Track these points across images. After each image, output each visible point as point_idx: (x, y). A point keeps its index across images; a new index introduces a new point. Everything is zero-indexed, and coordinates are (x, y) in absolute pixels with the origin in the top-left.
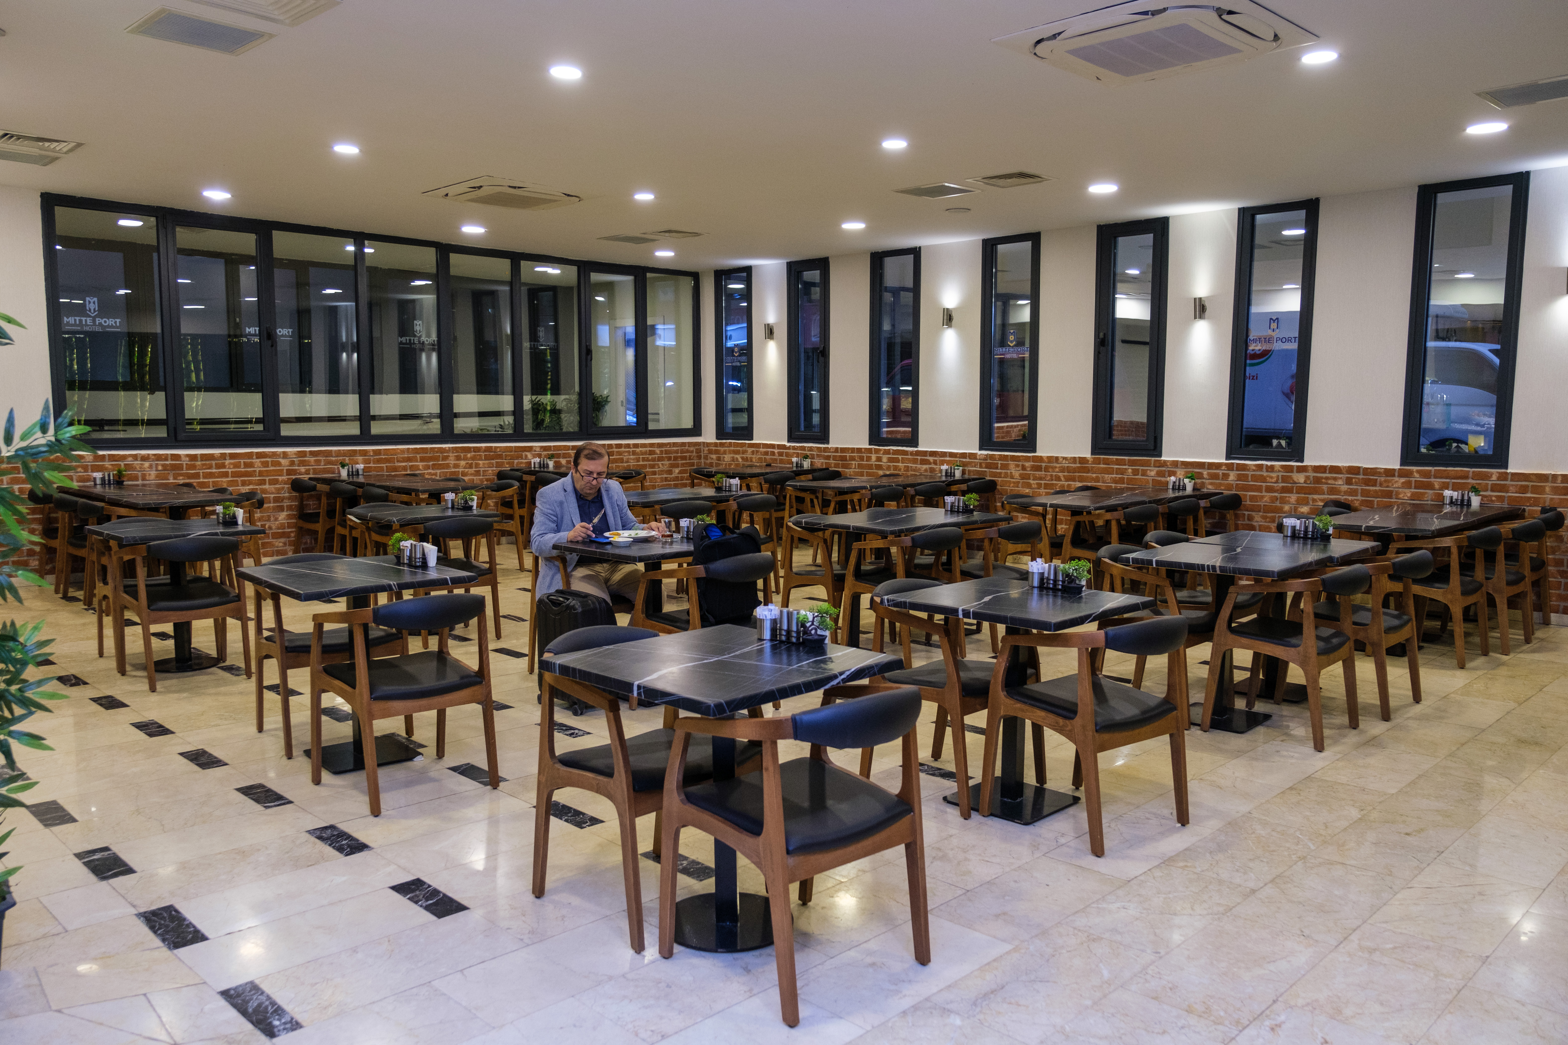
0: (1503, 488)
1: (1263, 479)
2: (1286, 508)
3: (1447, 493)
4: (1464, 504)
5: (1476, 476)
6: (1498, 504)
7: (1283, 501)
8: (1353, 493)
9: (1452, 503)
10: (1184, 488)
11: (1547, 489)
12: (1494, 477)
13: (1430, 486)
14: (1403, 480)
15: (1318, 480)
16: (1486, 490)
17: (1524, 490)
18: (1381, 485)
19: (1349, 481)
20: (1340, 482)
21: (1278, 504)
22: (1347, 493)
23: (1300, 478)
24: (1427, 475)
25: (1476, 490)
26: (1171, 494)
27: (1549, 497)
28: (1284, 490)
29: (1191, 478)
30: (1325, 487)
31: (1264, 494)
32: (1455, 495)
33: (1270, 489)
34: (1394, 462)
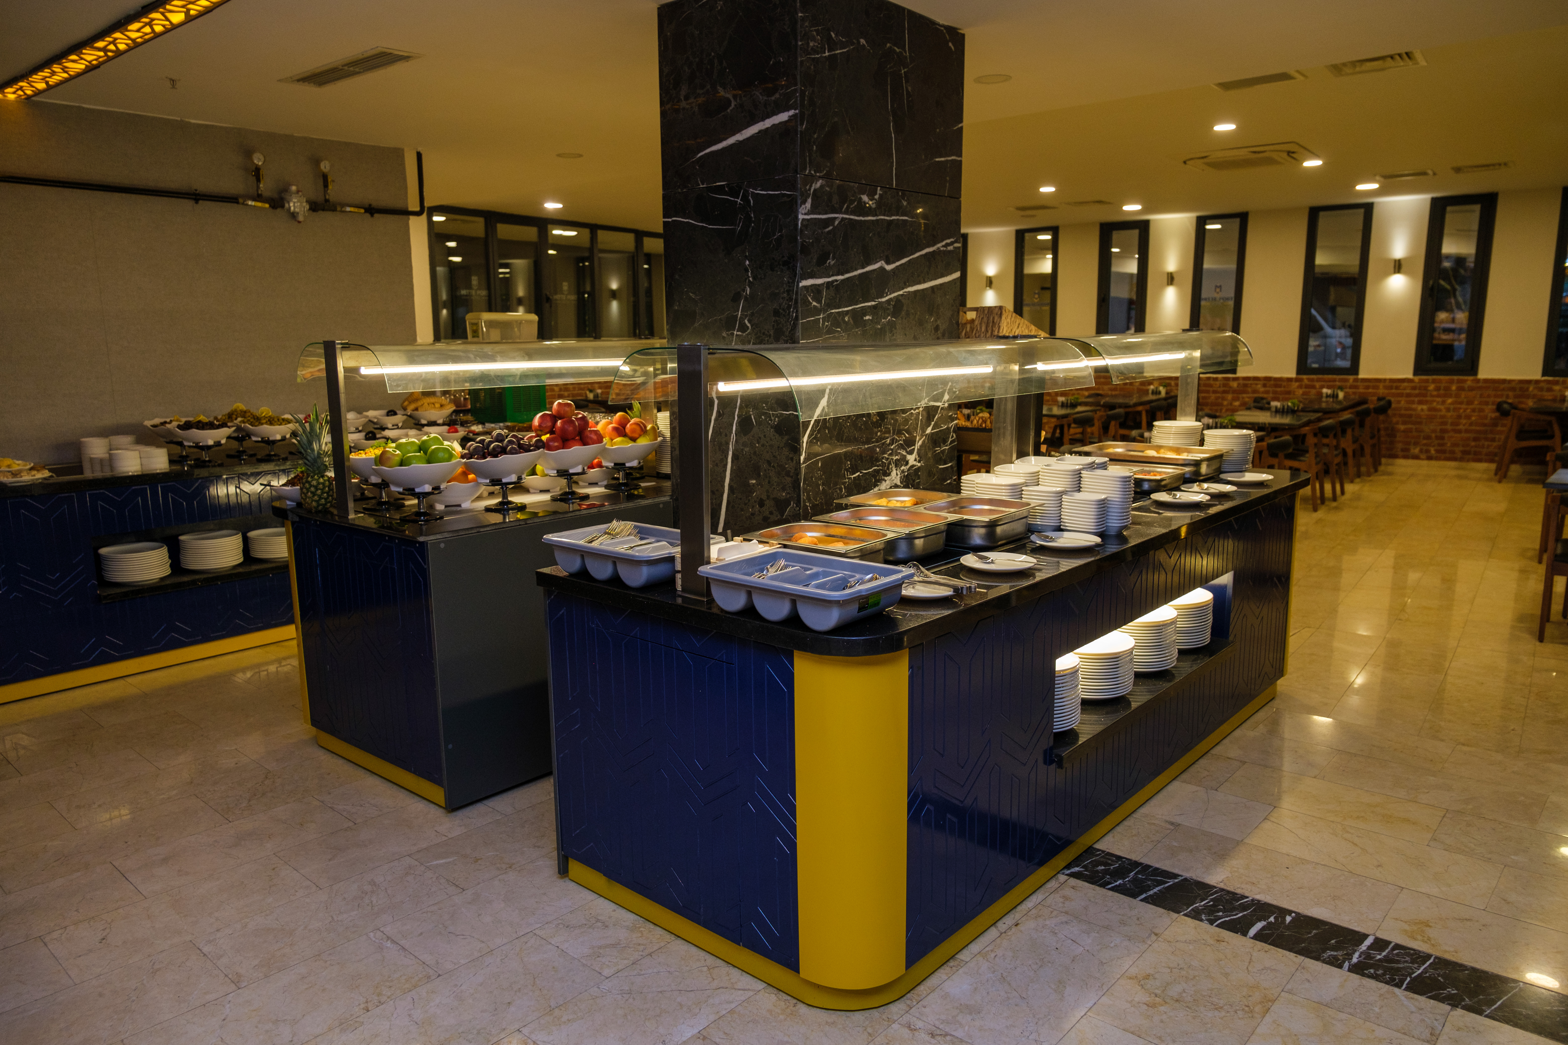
0: (1356, 387)
1: (1211, 386)
2: (1225, 403)
3: (1325, 391)
4: (1335, 396)
5: (1341, 380)
6: (1353, 397)
7: (1224, 399)
8: (1267, 392)
9: (1327, 396)
10: (1160, 393)
11: (1381, 387)
12: (1351, 381)
13: (1314, 387)
14: (1297, 384)
15: (1245, 385)
16: (1346, 388)
17: (1367, 387)
18: (1284, 387)
19: (1264, 386)
20: (1259, 386)
21: (1220, 400)
22: (1263, 393)
23: (1235, 385)
24: (1312, 380)
25: (1341, 388)
26: (1151, 397)
27: (1381, 391)
28: (1224, 392)
29: (1164, 386)
30: (1250, 390)
31: (1211, 395)
32: (1329, 391)
33: (1215, 392)
34: (1292, 374)
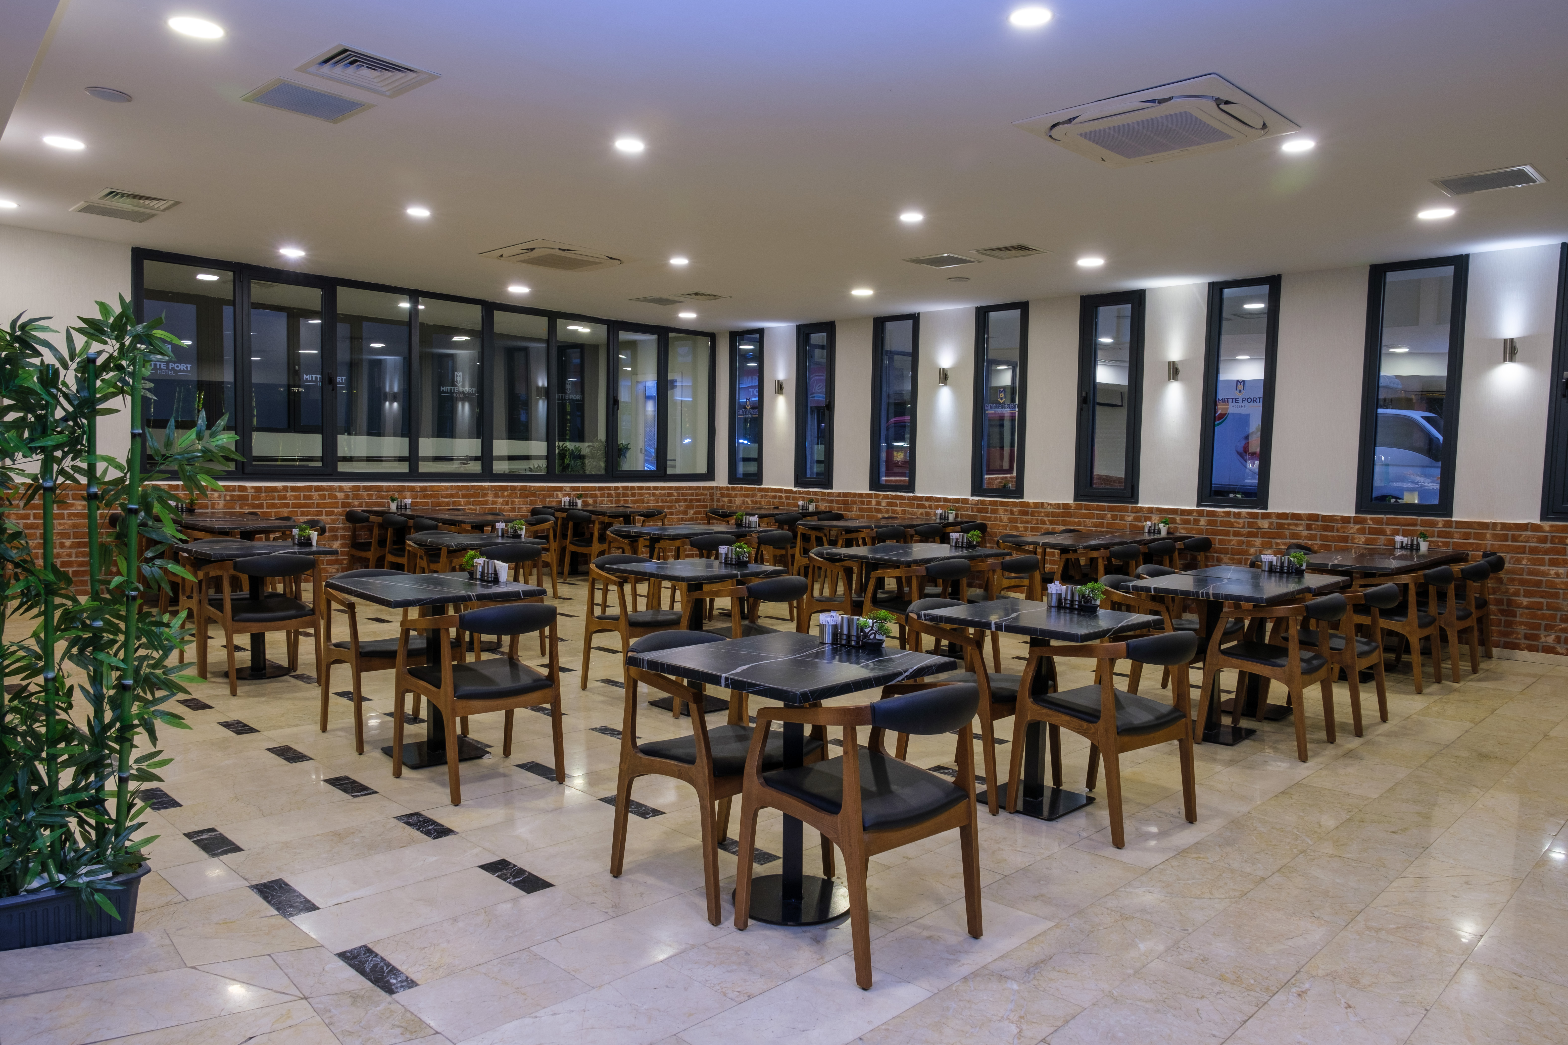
0: (1448, 535)
1: (1231, 525)
2: (1252, 551)
3: (1398, 538)
4: (1414, 548)
5: (1424, 524)
6: (1444, 549)
7: (1249, 544)
8: (1312, 537)
9: (1402, 547)
10: (1159, 532)
11: (1488, 536)
12: (1440, 525)
13: (1382, 532)
14: (1358, 526)
15: (1280, 526)
16: (1433, 536)
17: (1467, 536)
18: (1338, 531)
19: (1309, 527)
20: (1301, 528)
21: (1244, 547)
22: (1306, 538)
23: (1265, 524)
24: (1379, 522)
25: (1424, 536)
26: (1147, 537)
27: (1489, 543)
28: (1250, 535)
29: (1165, 523)
30: (1287, 532)
31: (1232, 538)
32: (1405, 540)
33: (1237, 534)
34: (1350, 512)
